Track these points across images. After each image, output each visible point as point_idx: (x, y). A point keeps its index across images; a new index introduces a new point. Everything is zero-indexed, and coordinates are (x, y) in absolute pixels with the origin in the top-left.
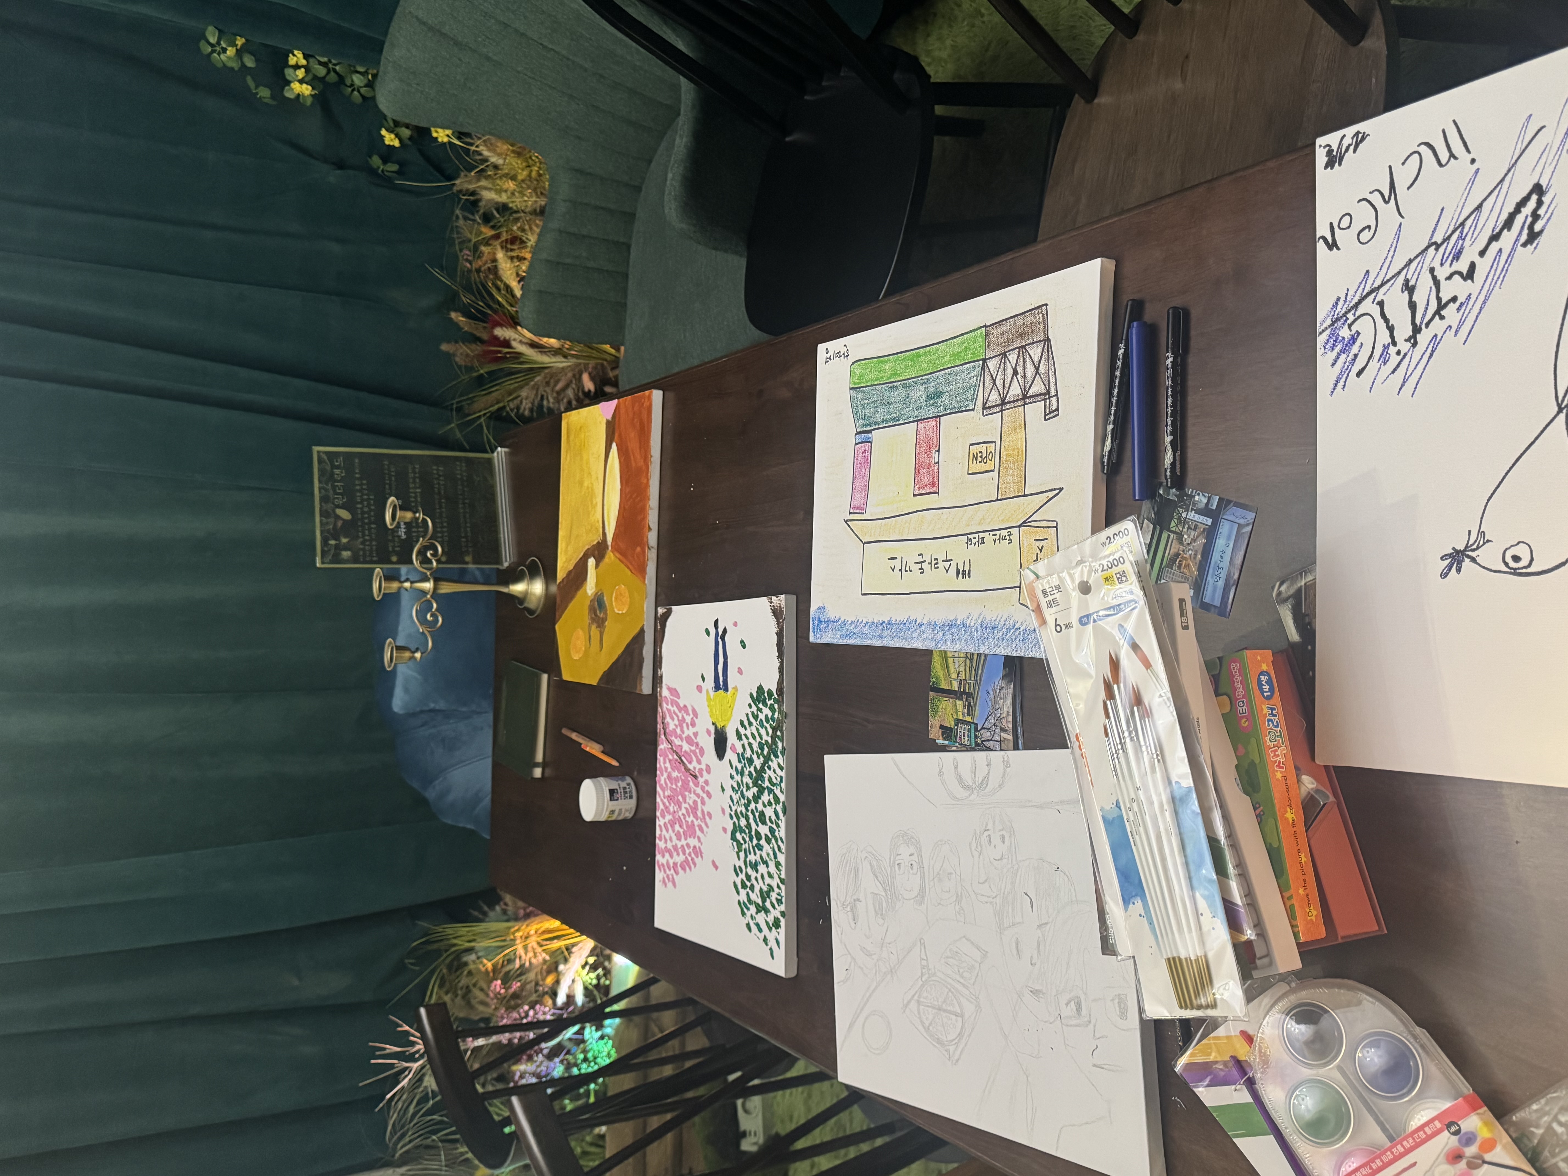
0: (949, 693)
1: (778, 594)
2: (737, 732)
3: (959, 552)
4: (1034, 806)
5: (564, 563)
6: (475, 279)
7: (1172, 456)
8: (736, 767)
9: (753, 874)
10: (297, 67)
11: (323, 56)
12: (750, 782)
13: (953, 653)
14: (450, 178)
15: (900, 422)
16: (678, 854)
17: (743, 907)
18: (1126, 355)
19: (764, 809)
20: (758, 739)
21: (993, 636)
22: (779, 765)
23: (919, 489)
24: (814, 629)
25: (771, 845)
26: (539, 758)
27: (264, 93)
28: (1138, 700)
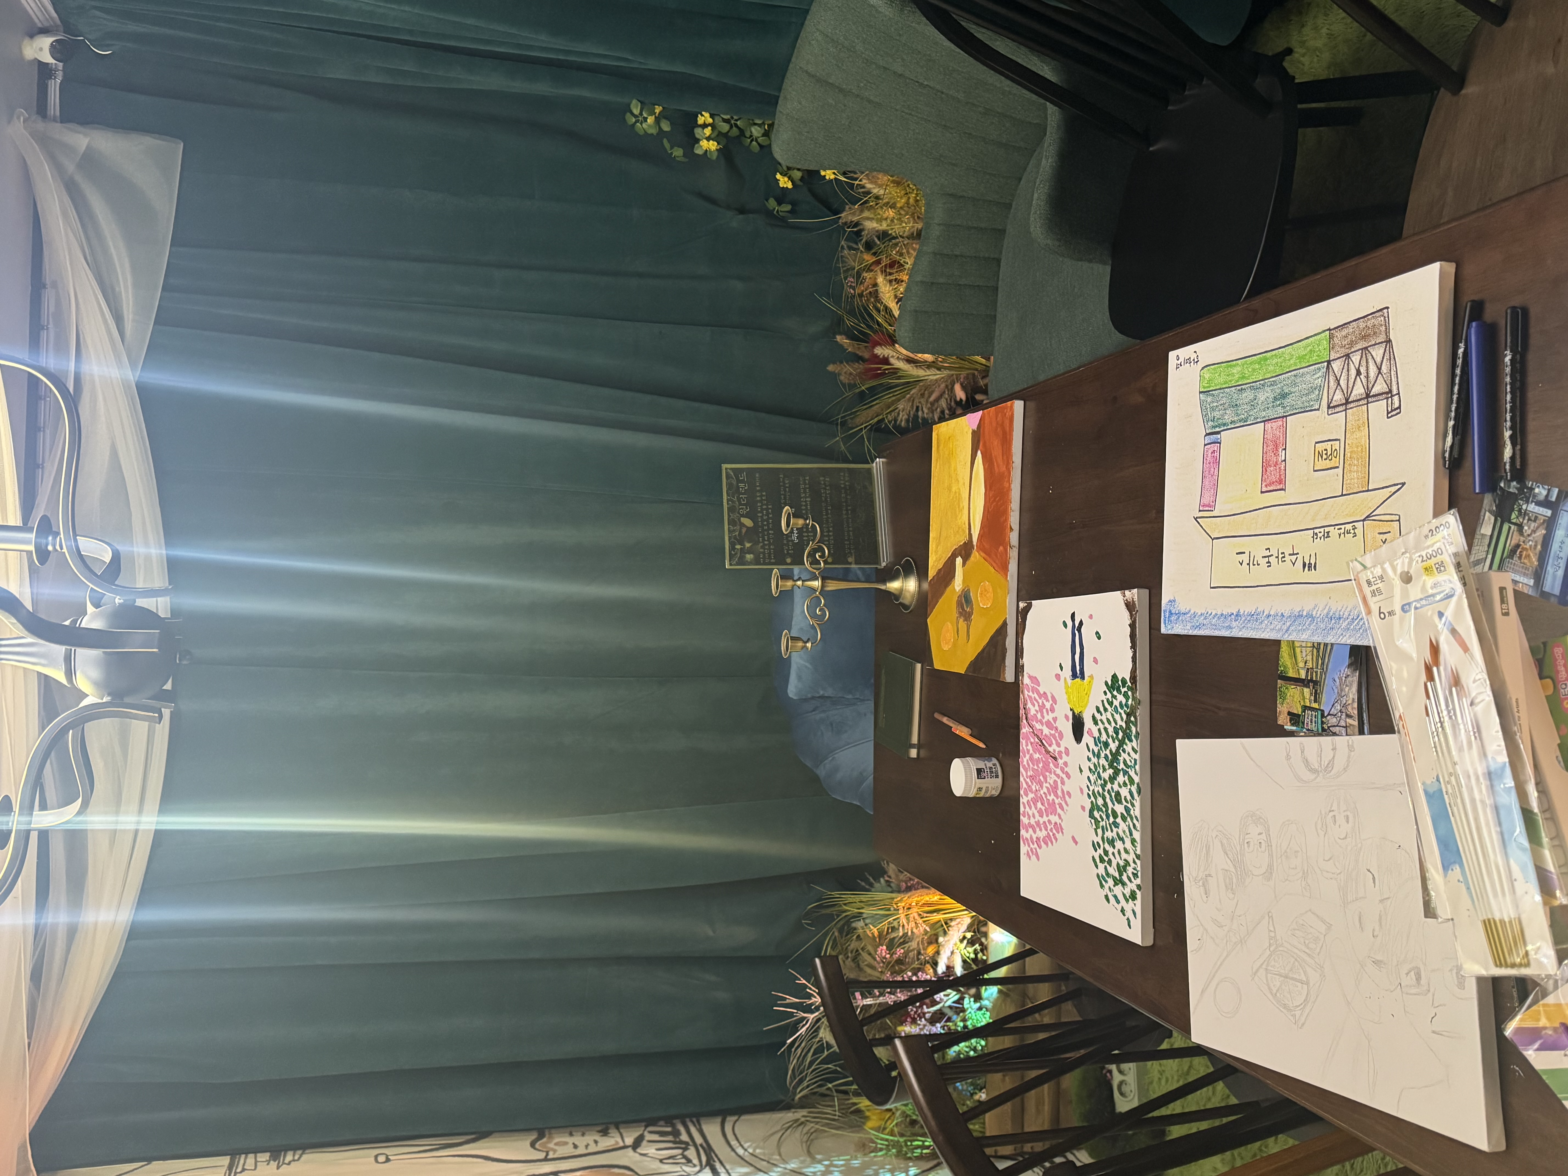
0: (1297, 681)
1: (1130, 588)
2: (1094, 717)
3: (1305, 546)
4: (1377, 788)
5: (935, 562)
6: (858, 303)
7: (1511, 451)
8: (1093, 750)
9: (1110, 850)
10: (705, 126)
11: (727, 114)
12: (1106, 764)
13: (1300, 643)
14: (837, 212)
15: (1248, 423)
16: (1041, 830)
17: (1101, 880)
18: (1465, 353)
19: (1120, 790)
20: (1113, 724)
21: (1338, 626)
22: (1133, 749)
23: (1266, 486)
24: (1165, 620)
25: (1127, 823)
26: (915, 739)
27: (678, 152)
28: (1456, 681)
